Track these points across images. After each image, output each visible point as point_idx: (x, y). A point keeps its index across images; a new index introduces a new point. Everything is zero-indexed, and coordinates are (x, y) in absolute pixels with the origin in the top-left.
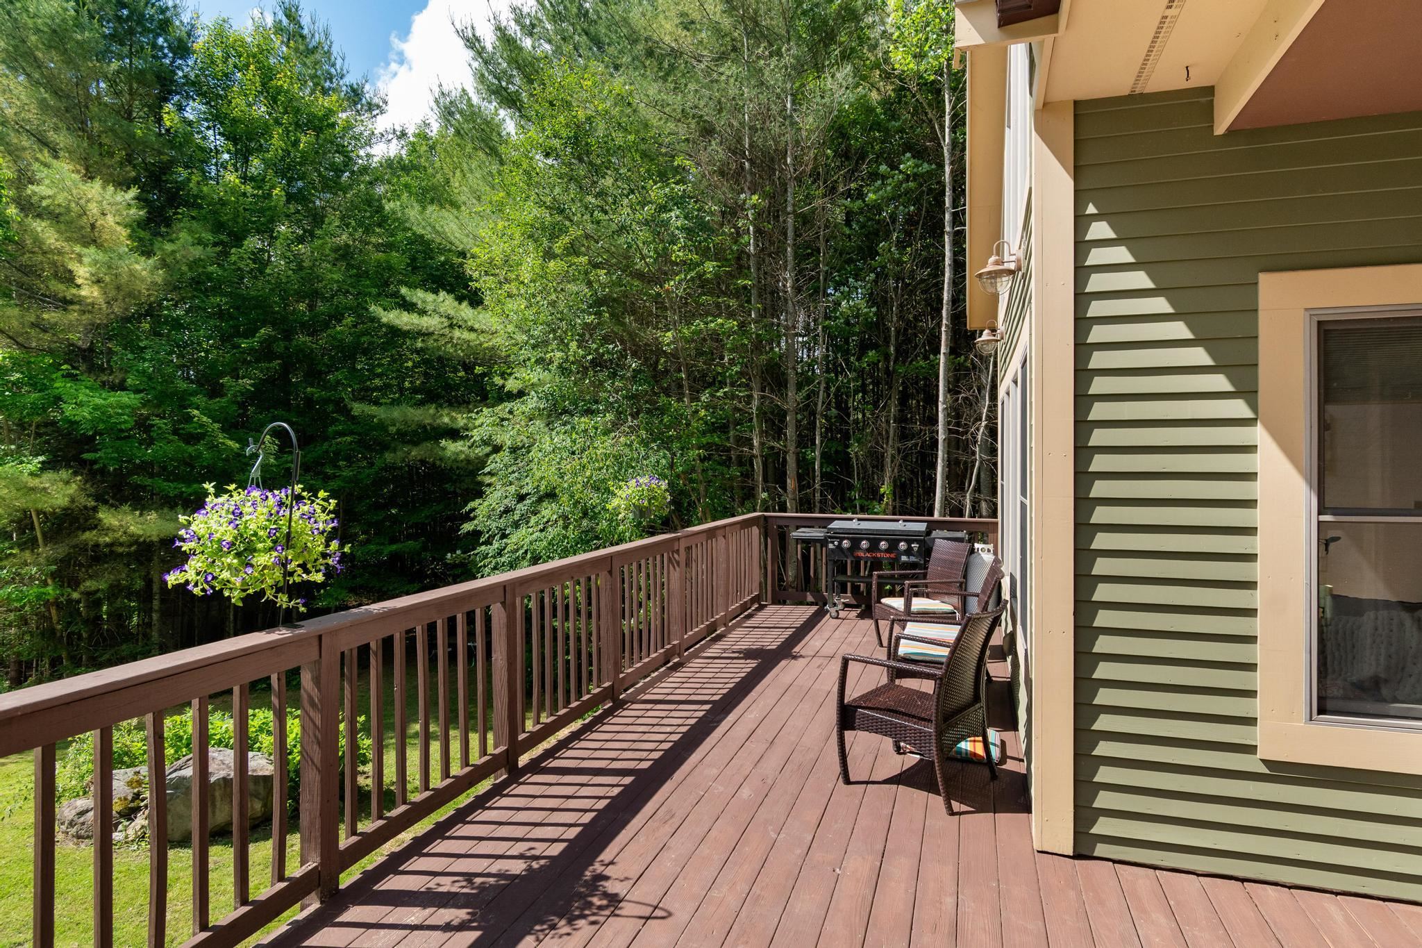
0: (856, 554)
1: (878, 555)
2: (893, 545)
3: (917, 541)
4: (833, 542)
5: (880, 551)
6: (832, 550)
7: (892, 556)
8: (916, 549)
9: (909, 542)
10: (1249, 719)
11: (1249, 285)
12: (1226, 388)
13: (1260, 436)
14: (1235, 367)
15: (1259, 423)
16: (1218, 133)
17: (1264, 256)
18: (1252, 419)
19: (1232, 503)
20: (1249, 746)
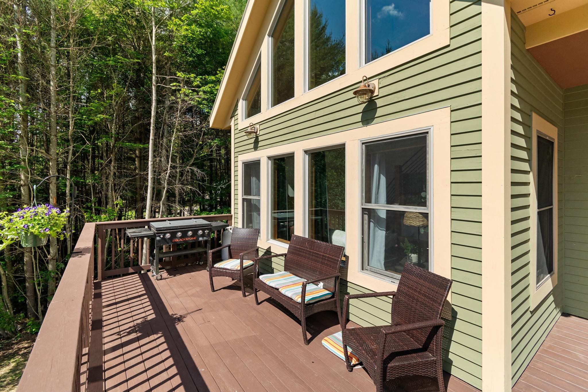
0: (173, 241)
1: (187, 239)
2: (195, 232)
3: (207, 229)
4: (159, 236)
5: (188, 237)
6: (159, 241)
7: (195, 238)
8: (206, 233)
9: (203, 230)
10: (529, 296)
11: (530, 116)
12: (527, 158)
13: (531, 178)
14: (528, 150)
15: (531, 174)
16: (527, 48)
17: (532, 106)
18: (530, 172)
19: (527, 207)
20: (529, 308)
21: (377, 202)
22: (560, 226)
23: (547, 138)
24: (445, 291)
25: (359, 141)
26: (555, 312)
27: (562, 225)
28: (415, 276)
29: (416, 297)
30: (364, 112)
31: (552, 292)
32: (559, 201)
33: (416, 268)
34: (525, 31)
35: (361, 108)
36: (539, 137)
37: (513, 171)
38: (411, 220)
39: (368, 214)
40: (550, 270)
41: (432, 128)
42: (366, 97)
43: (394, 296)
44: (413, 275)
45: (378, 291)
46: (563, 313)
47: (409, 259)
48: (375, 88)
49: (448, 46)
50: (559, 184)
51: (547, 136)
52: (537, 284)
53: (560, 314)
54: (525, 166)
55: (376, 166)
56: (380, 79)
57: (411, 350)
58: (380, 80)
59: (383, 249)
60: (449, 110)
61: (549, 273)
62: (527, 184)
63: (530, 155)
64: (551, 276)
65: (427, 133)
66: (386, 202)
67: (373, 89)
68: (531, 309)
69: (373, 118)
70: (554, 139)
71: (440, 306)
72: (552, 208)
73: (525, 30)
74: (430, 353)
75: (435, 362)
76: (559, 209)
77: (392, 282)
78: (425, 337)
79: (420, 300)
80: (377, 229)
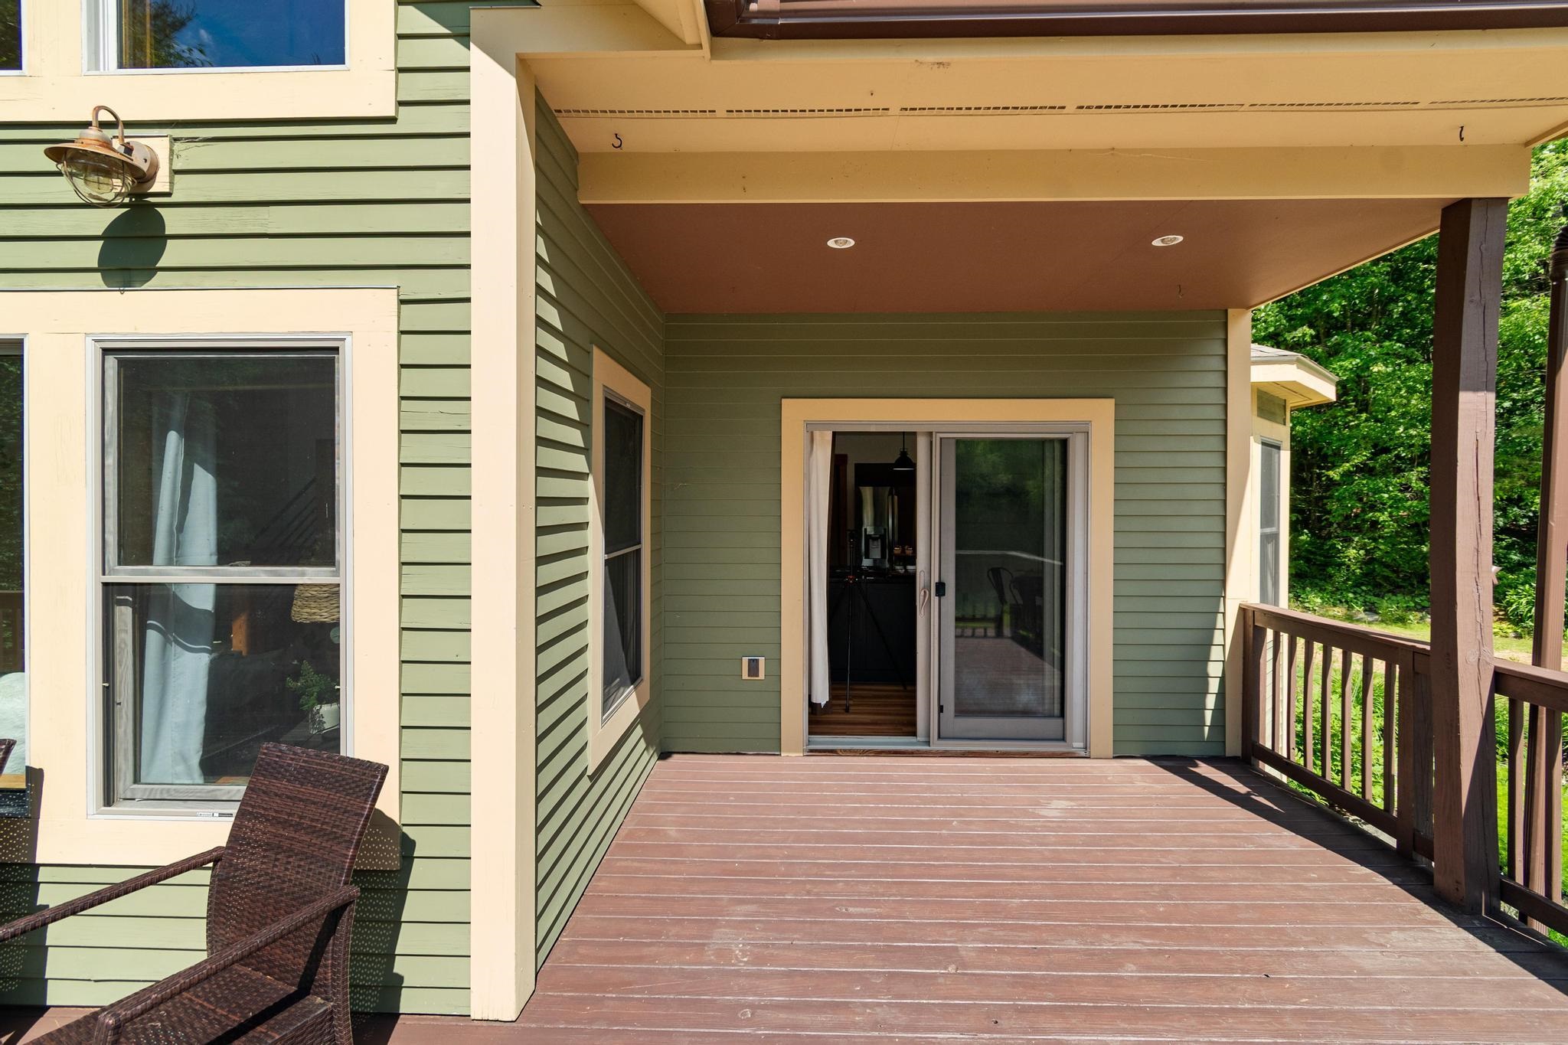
10: (586, 743)
11: (589, 353)
12: (581, 444)
13: (590, 489)
14: (584, 425)
15: (591, 478)
16: (582, 202)
17: (593, 331)
18: (588, 474)
19: (581, 551)
20: (586, 768)
21: (176, 556)
22: (655, 584)
23: (628, 406)
24: (366, 802)
25: (89, 339)
26: (646, 757)
27: (661, 581)
28: (288, 781)
29: (286, 844)
30: (111, 237)
31: (640, 719)
32: (655, 534)
33: (295, 754)
34: (575, 161)
35: (100, 220)
36: (607, 400)
37: (541, 471)
38: (313, 605)
39: (133, 605)
40: (635, 677)
41: (349, 339)
42: (116, 187)
43: (216, 861)
44: (284, 777)
45: (165, 860)
46: (662, 753)
47: (314, 721)
48: (154, 166)
49: (392, 120)
50: (652, 500)
51: (626, 401)
52: (603, 714)
53: (656, 757)
54: (578, 463)
55: (173, 439)
56: (176, 140)
57: (253, 1017)
58: (177, 146)
59: (199, 712)
60: (392, 297)
61: (632, 684)
62: (582, 501)
63: (587, 437)
64: (635, 688)
65: (336, 350)
66: (215, 558)
67: (145, 167)
68: (590, 772)
69: (151, 270)
70: (644, 410)
71: (348, 848)
72: (640, 549)
73: (578, 160)
74: (318, 994)
75: (330, 1015)
76: (655, 551)
77: (221, 815)
78: (306, 955)
79: (297, 847)
80: (175, 649)
